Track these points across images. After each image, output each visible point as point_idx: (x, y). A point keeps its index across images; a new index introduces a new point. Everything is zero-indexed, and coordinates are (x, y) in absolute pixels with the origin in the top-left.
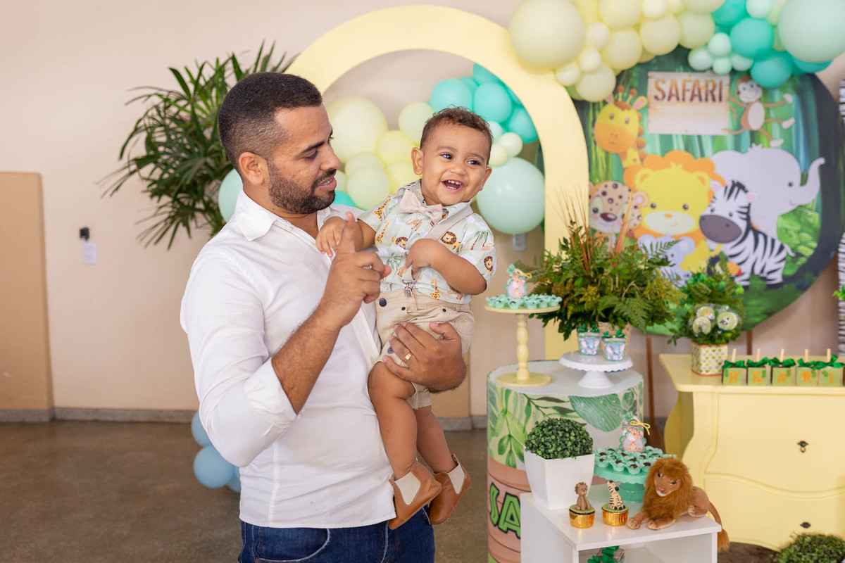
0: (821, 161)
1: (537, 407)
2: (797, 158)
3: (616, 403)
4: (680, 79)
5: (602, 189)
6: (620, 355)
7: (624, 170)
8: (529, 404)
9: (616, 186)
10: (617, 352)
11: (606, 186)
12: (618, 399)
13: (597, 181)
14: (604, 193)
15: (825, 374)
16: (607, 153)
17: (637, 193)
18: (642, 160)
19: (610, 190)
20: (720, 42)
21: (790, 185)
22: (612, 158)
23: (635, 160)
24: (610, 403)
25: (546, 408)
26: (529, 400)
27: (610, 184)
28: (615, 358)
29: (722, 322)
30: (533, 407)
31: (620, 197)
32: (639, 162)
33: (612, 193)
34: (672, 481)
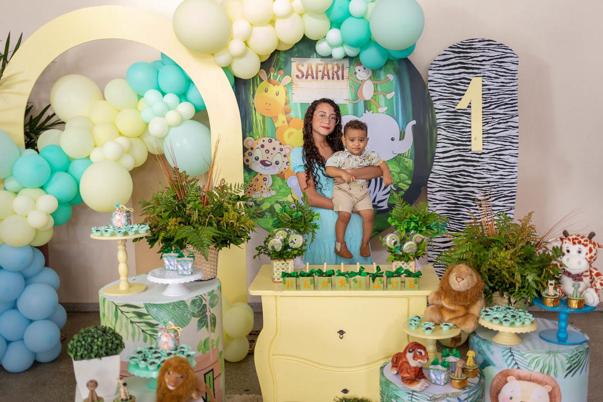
0: (414, 122)
1: (122, 312)
2: (397, 121)
3: (184, 307)
4: (314, 63)
5: (261, 143)
6: (189, 271)
7: (276, 129)
8: (116, 310)
9: (270, 141)
10: (186, 268)
11: (264, 141)
12: (186, 305)
13: (258, 137)
14: (263, 146)
15: (356, 281)
16: (264, 117)
17: (286, 146)
18: (288, 122)
19: (266, 144)
20: (334, 35)
21: (393, 139)
22: (267, 120)
23: (283, 122)
24: (178, 307)
25: (128, 312)
26: (116, 306)
27: (266, 139)
28: (185, 273)
29: (292, 242)
30: (119, 312)
31: (274, 149)
32: (286, 123)
33: (268, 146)
34: (180, 376)
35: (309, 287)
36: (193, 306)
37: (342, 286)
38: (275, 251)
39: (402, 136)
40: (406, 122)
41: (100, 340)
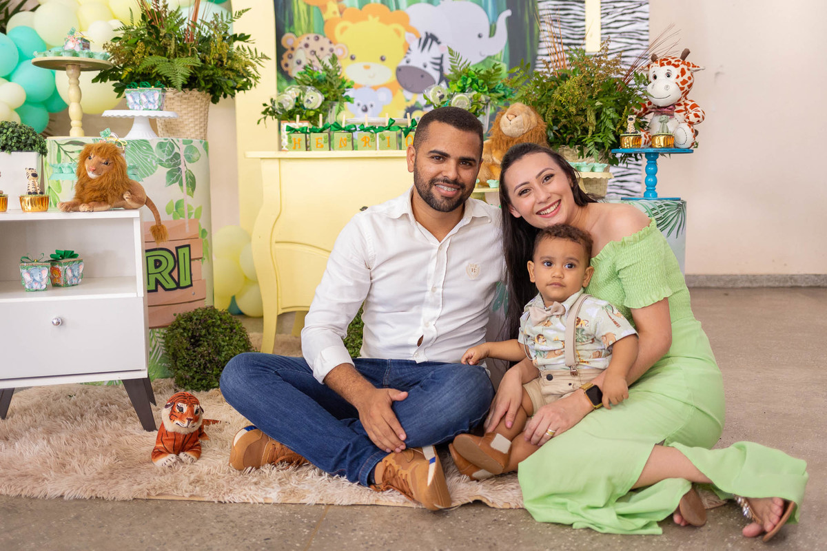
0: (508, 13)
2: (486, 10)
3: (148, 149)
5: (304, 41)
6: (156, 104)
7: (325, 22)
9: (317, 39)
10: (151, 100)
11: (308, 38)
12: (150, 146)
13: (300, 33)
14: (307, 46)
15: (383, 138)
16: (308, 6)
17: (337, 46)
18: (341, 13)
19: (312, 42)
21: (480, 36)
22: (313, 11)
23: (335, 13)
24: (139, 149)
27: (312, 36)
29: (308, 101)
31: (322, 49)
32: (338, 15)
33: (314, 45)
34: (104, 161)
35: (322, 147)
36: (160, 151)
37: (365, 146)
38: (283, 110)
39: (492, 32)
40: (498, 13)
41: (10, 130)
